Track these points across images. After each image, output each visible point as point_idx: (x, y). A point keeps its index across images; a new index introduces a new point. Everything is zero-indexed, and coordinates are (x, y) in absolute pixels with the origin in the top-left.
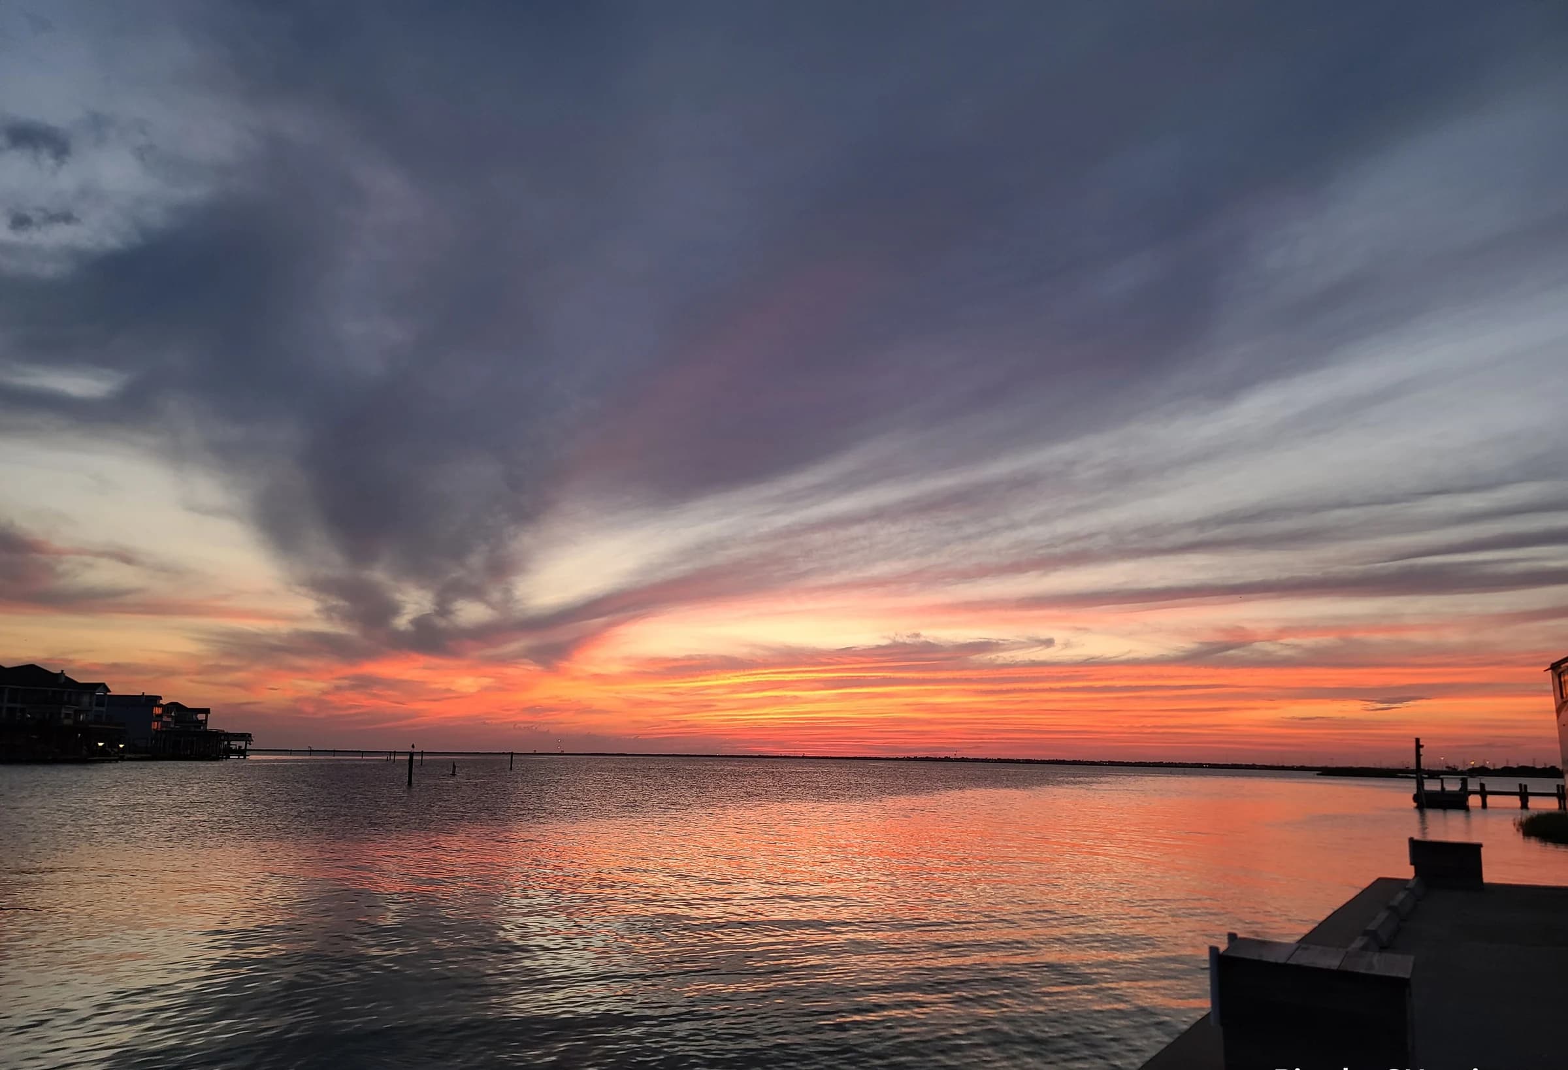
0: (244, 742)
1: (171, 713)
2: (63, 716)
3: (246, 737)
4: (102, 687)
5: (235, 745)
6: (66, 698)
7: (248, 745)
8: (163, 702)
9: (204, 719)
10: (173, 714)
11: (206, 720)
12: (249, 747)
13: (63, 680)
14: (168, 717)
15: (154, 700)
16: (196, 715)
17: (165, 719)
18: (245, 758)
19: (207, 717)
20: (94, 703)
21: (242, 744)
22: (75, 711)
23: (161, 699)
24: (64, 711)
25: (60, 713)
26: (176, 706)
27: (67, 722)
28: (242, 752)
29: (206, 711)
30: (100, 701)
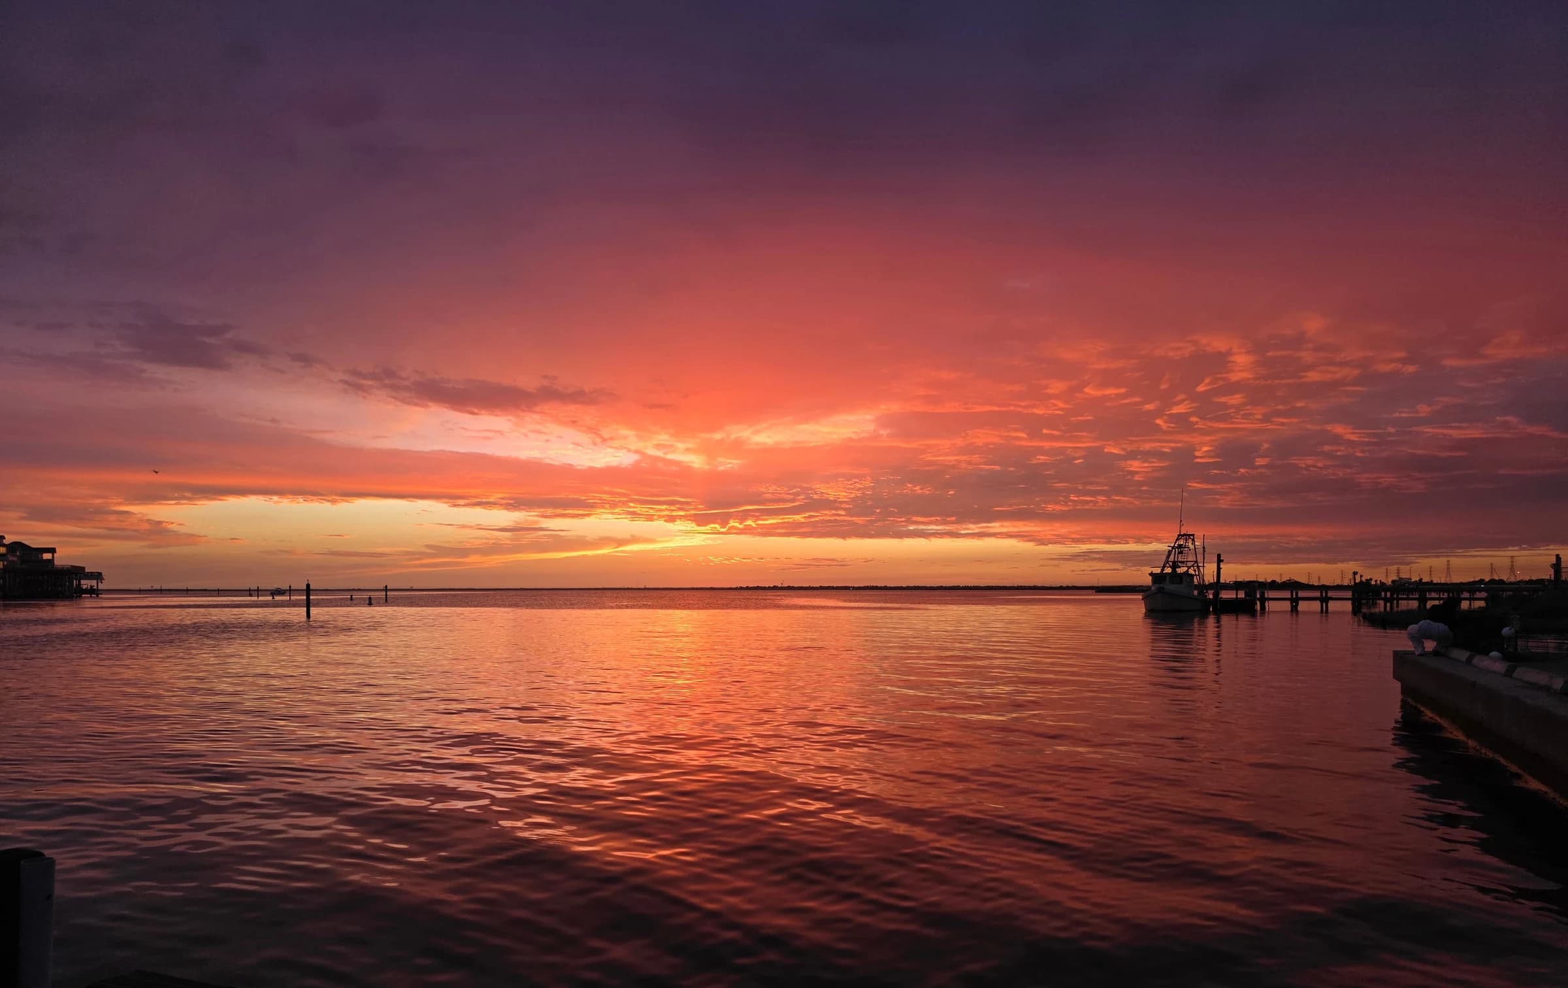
0: (96, 581)
1: (16, 552)
3: (98, 576)
5: (86, 584)
7: (100, 583)
8: (7, 541)
9: (51, 558)
10: (18, 554)
12: (101, 586)
14: (13, 556)
16: (42, 554)
17: (11, 558)
18: (97, 596)
19: (53, 556)
21: (94, 583)
23: (4, 538)
26: (19, 545)
28: (92, 591)
29: (52, 550)
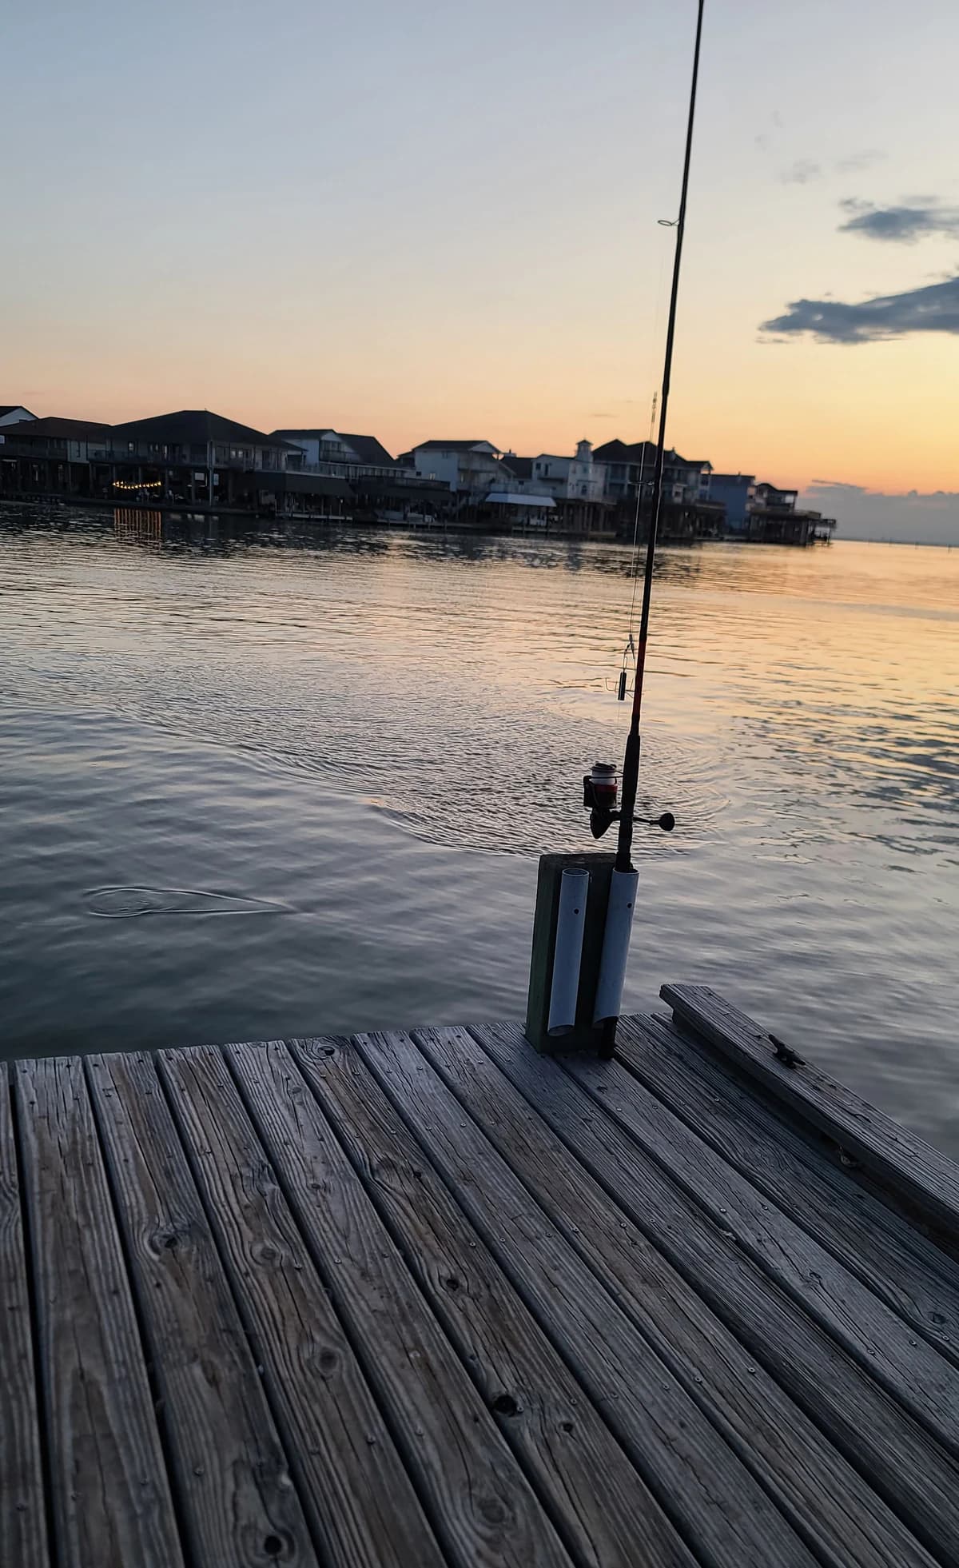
0: (829, 527)
1: (764, 494)
2: (673, 494)
4: (706, 465)
5: (821, 530)
6: (676, 476)
7: (832, 530)
8: (757, 482)
9: (793, 501)
10: (765, 496)
11: (794, 503)
12: (833, 533)
13: (674, 457)
14: (761, 498)
15: (748, 480)
16: (786, 496)
17: (758, 500)
18: (829, 545)
19: (795, 499)
20: (700, 481)
21: (827, 529)
22: (684, 489)
23: (755, 479)
24: (675, 489)
25: (671, 492)
26: (767, 487)
27: (678, 500)
28: (827, 539)
29: (795, 493)
30: (705, 480)
